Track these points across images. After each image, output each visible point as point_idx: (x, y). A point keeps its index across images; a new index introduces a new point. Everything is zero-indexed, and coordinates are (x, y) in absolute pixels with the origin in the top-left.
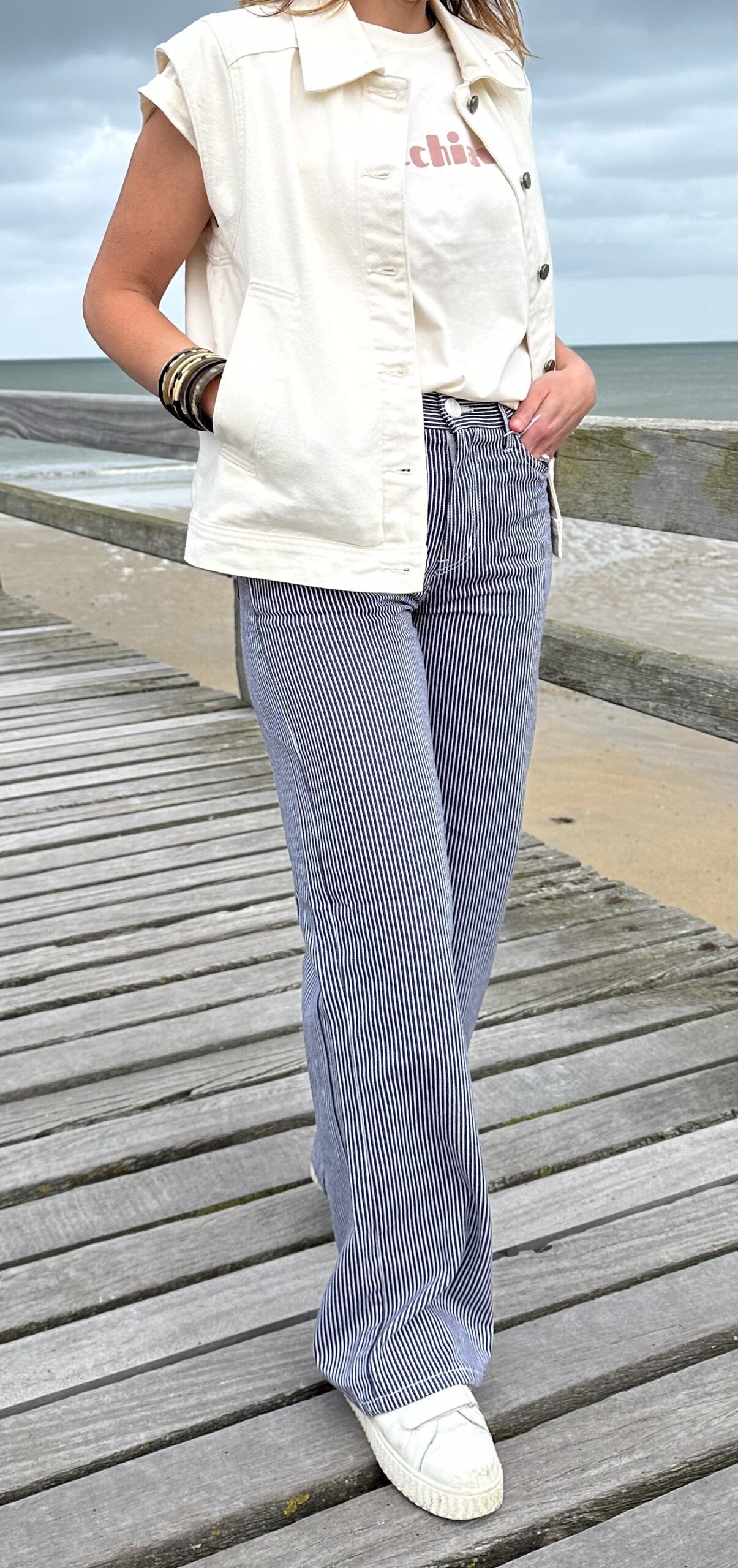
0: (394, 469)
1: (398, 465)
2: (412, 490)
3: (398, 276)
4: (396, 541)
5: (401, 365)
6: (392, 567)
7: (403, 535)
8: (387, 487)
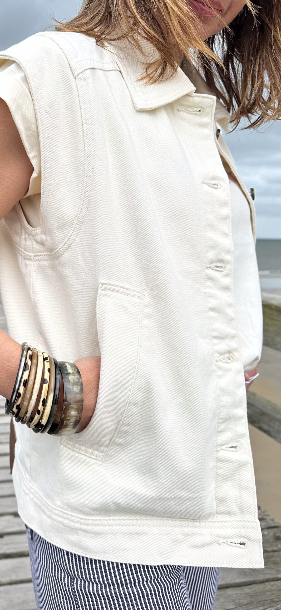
0: (224, 447)
1: (227, 443)
2: (241, 465)
3: (225, 272)
4: (229, 513)
5: (229, 352)
6: (229, 540)
7: (234, 508)
8: (220, 465)
